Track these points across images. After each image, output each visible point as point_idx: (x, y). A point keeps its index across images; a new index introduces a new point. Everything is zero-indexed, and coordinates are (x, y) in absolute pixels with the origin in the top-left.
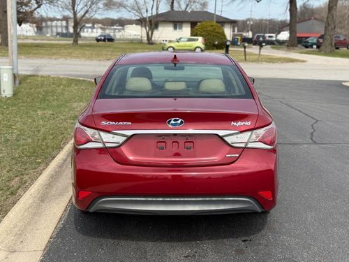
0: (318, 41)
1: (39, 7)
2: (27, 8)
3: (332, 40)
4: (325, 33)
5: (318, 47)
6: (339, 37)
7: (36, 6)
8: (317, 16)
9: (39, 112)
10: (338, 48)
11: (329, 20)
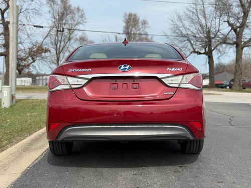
0: (230, 84)
1: (34, 61)
2: (25, 62)
3: (240, 82)
4: (235, 77)
5: (230, 87)
6: (245, 81)
7: (32, 61)
8: (228, 69)
9: (28, 114)
10: (244, 88)
11: (237, 68)
